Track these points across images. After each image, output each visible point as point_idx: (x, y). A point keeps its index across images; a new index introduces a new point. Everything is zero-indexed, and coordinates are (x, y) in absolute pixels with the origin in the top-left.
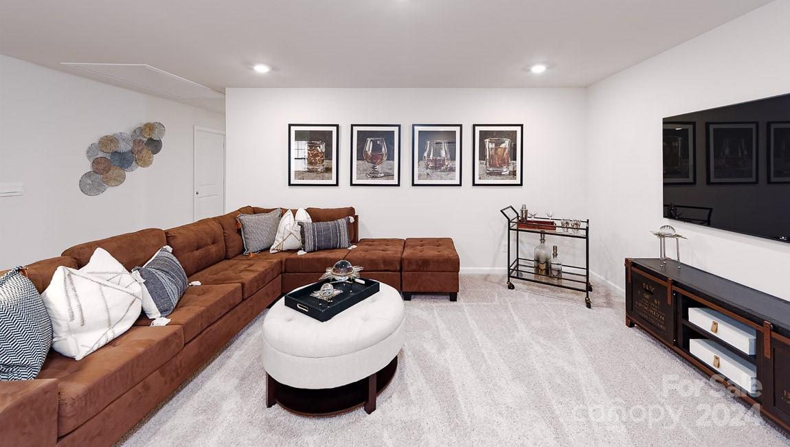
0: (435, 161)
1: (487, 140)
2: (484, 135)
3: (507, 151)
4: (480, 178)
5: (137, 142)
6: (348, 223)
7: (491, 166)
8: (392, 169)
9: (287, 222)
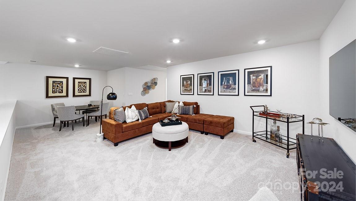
0: (227, 85)
1: (252, 75)
2: (249, 73)
3: (262, 80)
4: (248, 92)
5: (152, 83)
6: (194, 107)
7: (253, 87)
8: (211, 89)
9: (177, 105)
